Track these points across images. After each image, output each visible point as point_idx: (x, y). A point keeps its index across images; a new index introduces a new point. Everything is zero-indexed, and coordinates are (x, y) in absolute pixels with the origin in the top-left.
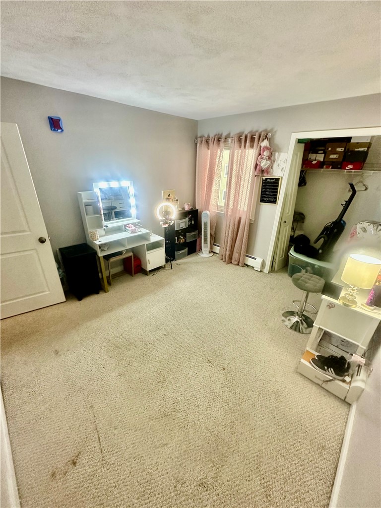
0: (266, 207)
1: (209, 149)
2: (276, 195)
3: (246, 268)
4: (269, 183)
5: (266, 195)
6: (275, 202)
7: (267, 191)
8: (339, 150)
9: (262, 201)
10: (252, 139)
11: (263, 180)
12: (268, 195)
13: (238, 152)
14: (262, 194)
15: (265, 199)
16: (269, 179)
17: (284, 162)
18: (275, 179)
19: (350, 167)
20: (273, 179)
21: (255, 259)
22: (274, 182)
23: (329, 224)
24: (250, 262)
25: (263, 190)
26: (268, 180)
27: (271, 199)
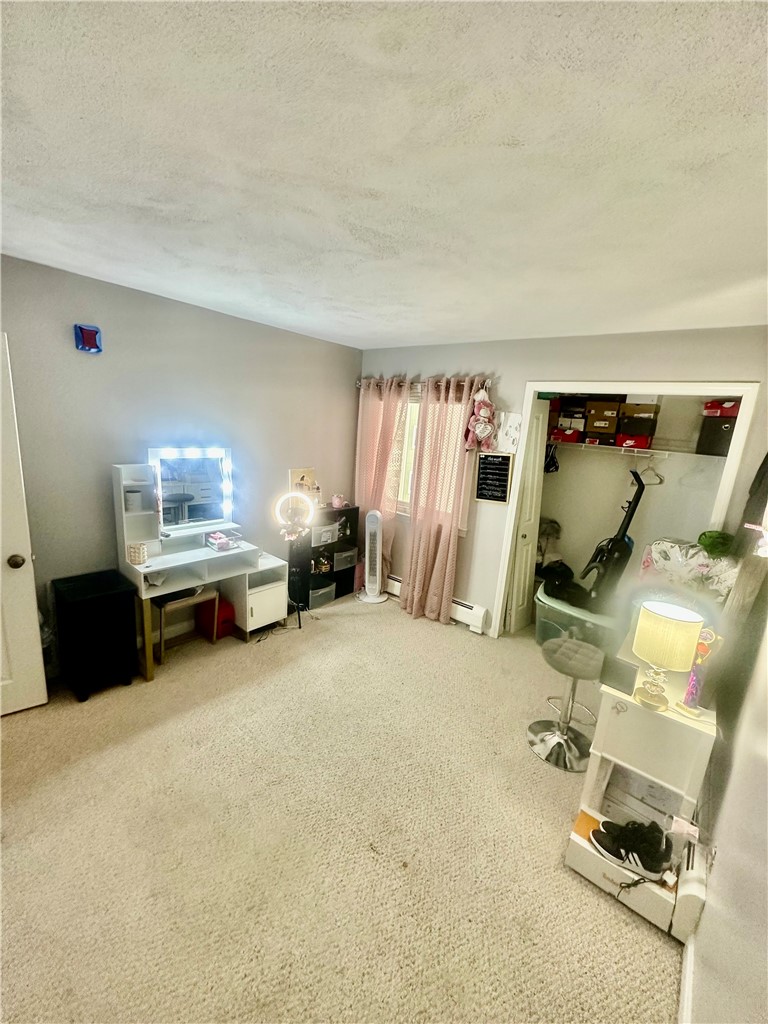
0: (487, 507)
1: (381, 399)
2: (506, 486)
3: (453, 628)
4: (491, 463)
5: (487, 485)
6: (503, 499)
7: (488, 479)
8: (608, 413)
9: (480, 496)
10: (459, 388)
11: (481, 459)
12: (491, 485)
13: (434, 407)
14: (479, 484)
15: (485, 492)
16: (492, 456)
17: (516, 429)
18: (503, 457)
19: (630, 442)
20: (498, 457)
21: (471, 608)
22: (500, 463)
23: (605, 543)
24: (461, 614)
25: (482, 476)
26: (489, 459)
27: (496, 494)
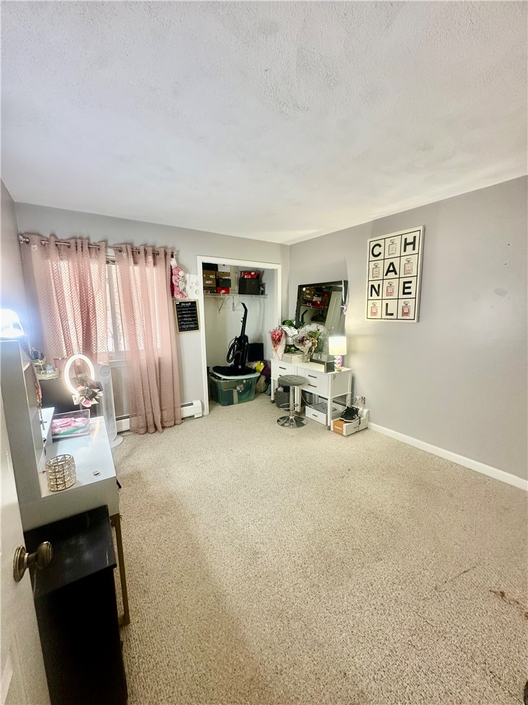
0: (187, 335)
2: (197, 320)
4: (184, 307)
6: (197, 328)
7: (184, 318)
9: (181, 329)
11: (177, 305)
12: (187, 321)
14: (179, 322)
15: (184, 327)
17: (196, 284)
18: (191, 302)
19: (223, 291)
20: (188, 303)
21: (192, 404)
22: (190, 306)
24: (187, 412)
25: (179, 316)
26: (183, 304)
27: (191, 326)
